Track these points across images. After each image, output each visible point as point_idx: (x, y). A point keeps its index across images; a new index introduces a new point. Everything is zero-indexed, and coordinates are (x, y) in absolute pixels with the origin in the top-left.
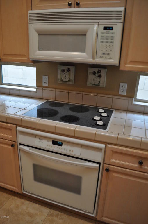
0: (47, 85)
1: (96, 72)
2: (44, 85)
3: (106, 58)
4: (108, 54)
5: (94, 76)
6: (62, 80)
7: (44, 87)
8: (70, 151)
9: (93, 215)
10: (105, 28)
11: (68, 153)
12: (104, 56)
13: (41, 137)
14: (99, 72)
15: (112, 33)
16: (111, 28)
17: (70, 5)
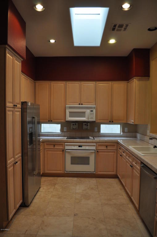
0: (66, 131)
2: (64, 131)
4: (92, 118)
5: (86, 126)
6: (73, 128)
7: (64, 132)
9: (94, 173)
10: (91, 111)
11: (84, 149)
13: (74, 145)
14: (87, 124)
17: (79, 104)
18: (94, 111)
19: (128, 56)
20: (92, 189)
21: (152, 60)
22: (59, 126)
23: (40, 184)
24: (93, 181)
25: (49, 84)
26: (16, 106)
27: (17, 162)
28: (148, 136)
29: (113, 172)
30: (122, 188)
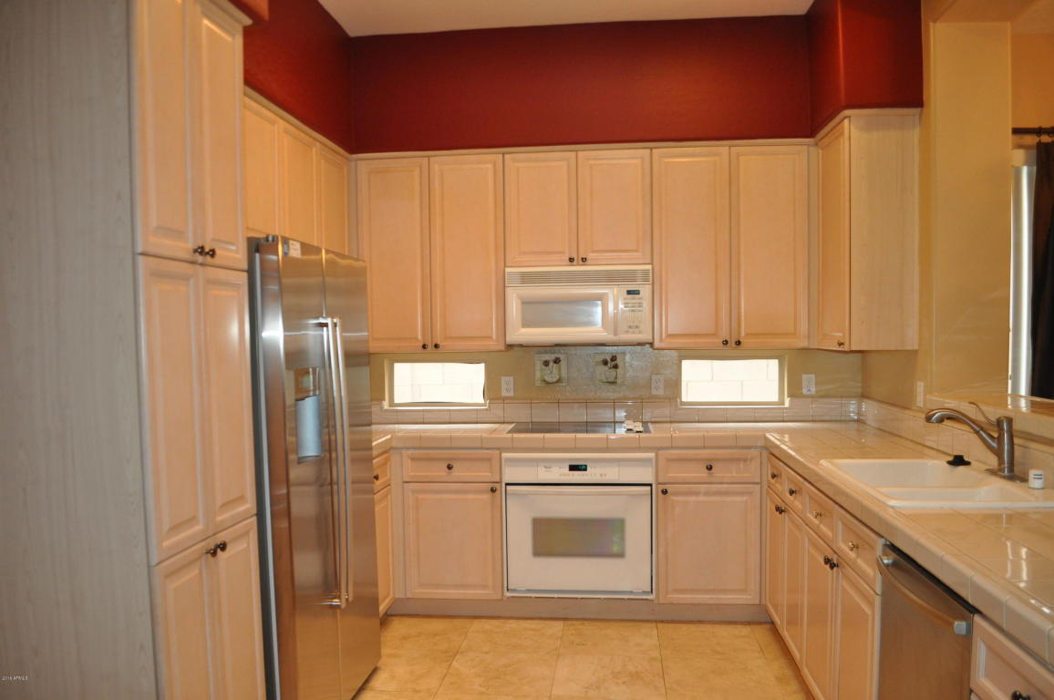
0: (511, 394)
1: (609, 360)
2: (504, 394)
3: (634, 333)
4: (637, 327)
5: (606, 368)
6: (544, 381)
7: (504, 399)
8: (601, 475)
9: (650, 597)
10: (629, 292)
11: (597, 479)
12: (631, 330)
13: (548, 463)
14: (614, 358)
15: (640, 299)
16: (636, 292)
17: (571, 260)
18: (645, 291)
19: (809, 11)
20: (635, 677)
21: (935, 21)
22: (479, 370)
23: (379, 656)
24: (645, 639)
25: (421, 167)
26: (212, 253)
27: (223, 547)
28: (920, 410)
29: (743, 591)
30: (788, 672)
